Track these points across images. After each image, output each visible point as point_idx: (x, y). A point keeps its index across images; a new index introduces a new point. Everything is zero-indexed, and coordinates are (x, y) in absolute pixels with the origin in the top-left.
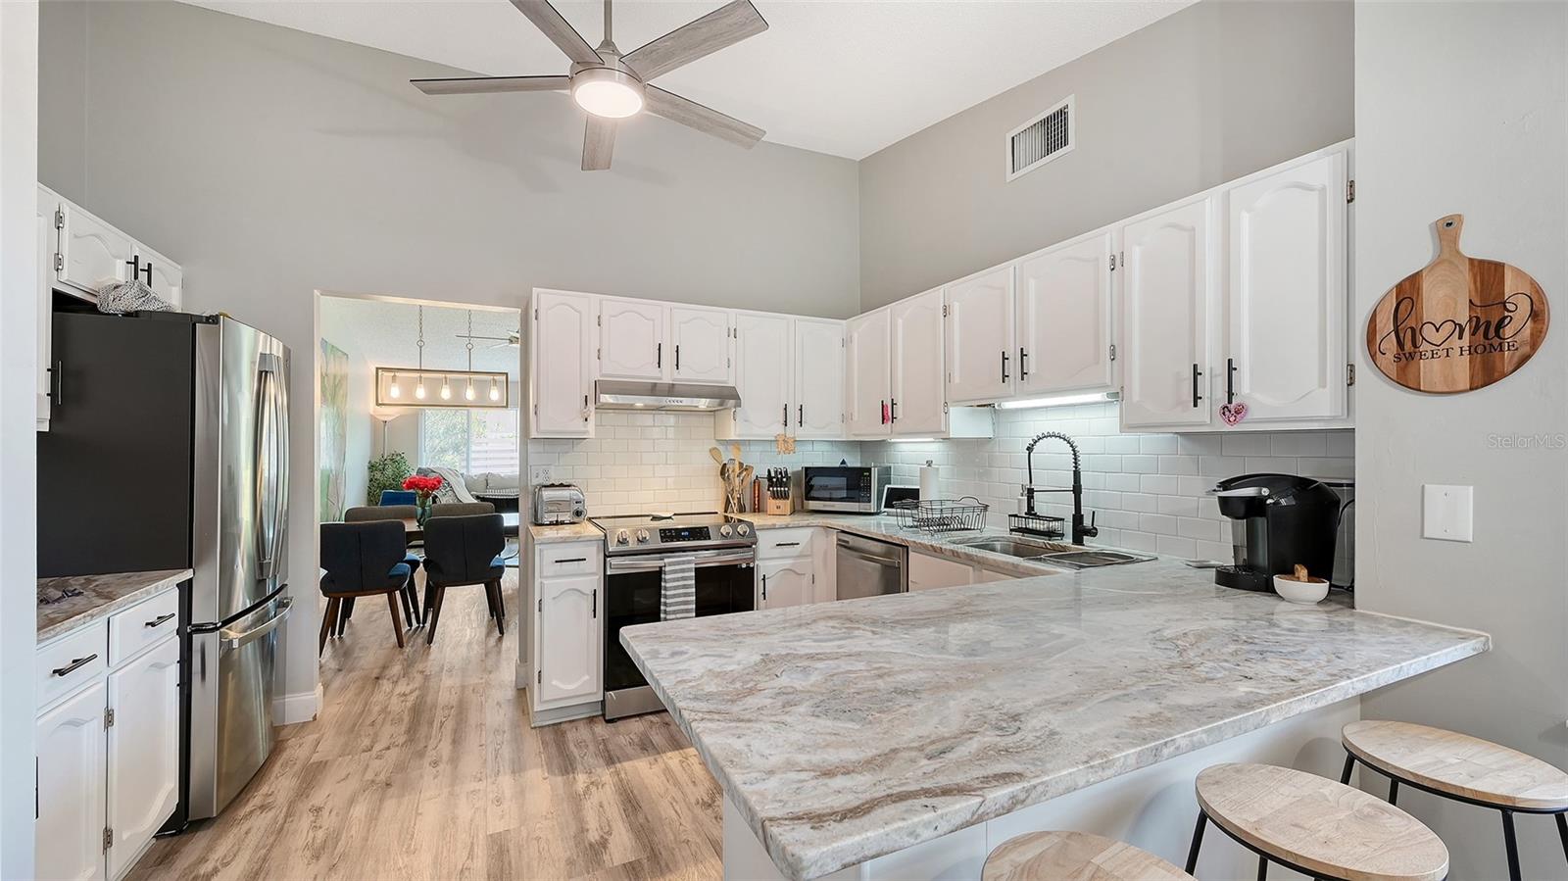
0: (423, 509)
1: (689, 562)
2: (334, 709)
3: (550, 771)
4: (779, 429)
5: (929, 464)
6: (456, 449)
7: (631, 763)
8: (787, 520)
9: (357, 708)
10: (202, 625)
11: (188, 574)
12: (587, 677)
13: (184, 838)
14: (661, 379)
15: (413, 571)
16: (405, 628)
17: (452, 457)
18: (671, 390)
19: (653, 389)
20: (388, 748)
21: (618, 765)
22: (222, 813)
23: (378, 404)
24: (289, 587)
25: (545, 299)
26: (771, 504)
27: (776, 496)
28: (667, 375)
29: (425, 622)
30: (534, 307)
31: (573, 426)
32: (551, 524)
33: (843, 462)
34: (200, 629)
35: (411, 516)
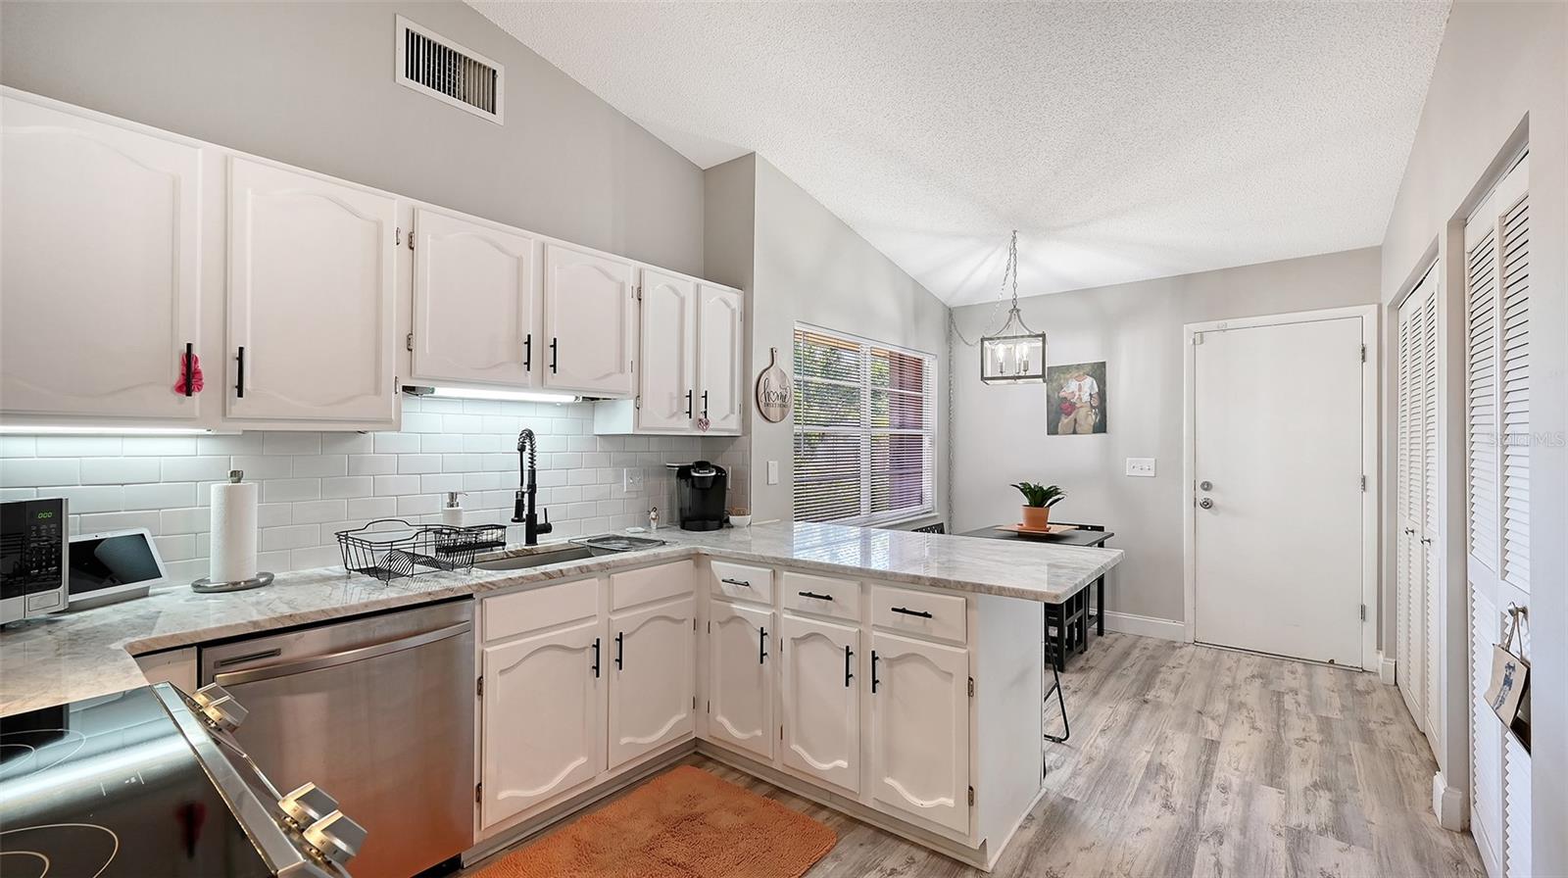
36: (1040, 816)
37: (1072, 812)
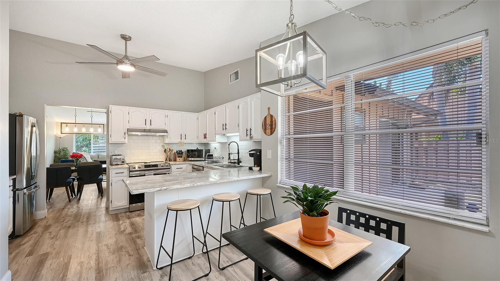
0: (77, 163)
1: (152, 173)
2: (51, 215)
3: (113, 221)
4: (180, 140)
5: (215, 148)
6: (87, 146)
7: (134, 219)
8: (182, 163)
9: (58, 215)
10: (18, 189)
11: (15, 177)
12: (124, 202)
13: (13, 240)
14: (146, 128)
15: (73, 181)
16: (71, 198)
17: (85, 149)
18: (149, 131)
19: (145, 131)
20: (69, 221)
21: (131, 219)
22: (24, 234)
23: (61, 133)
24: (38, 183)
25: (113, 108)
26: (178, 159)
27: (179, 157)
28: (148, 127)
29: (77, 196)
30: (110, 110)
31: (122, 140)
32: (115, 165)
33: (197, 148)
34: (18, 190)
35: (73, 166)
36: (149, 263)
37: (140, 270)
